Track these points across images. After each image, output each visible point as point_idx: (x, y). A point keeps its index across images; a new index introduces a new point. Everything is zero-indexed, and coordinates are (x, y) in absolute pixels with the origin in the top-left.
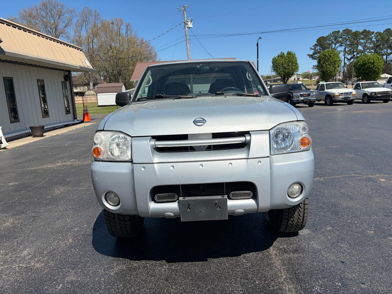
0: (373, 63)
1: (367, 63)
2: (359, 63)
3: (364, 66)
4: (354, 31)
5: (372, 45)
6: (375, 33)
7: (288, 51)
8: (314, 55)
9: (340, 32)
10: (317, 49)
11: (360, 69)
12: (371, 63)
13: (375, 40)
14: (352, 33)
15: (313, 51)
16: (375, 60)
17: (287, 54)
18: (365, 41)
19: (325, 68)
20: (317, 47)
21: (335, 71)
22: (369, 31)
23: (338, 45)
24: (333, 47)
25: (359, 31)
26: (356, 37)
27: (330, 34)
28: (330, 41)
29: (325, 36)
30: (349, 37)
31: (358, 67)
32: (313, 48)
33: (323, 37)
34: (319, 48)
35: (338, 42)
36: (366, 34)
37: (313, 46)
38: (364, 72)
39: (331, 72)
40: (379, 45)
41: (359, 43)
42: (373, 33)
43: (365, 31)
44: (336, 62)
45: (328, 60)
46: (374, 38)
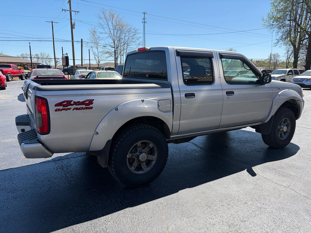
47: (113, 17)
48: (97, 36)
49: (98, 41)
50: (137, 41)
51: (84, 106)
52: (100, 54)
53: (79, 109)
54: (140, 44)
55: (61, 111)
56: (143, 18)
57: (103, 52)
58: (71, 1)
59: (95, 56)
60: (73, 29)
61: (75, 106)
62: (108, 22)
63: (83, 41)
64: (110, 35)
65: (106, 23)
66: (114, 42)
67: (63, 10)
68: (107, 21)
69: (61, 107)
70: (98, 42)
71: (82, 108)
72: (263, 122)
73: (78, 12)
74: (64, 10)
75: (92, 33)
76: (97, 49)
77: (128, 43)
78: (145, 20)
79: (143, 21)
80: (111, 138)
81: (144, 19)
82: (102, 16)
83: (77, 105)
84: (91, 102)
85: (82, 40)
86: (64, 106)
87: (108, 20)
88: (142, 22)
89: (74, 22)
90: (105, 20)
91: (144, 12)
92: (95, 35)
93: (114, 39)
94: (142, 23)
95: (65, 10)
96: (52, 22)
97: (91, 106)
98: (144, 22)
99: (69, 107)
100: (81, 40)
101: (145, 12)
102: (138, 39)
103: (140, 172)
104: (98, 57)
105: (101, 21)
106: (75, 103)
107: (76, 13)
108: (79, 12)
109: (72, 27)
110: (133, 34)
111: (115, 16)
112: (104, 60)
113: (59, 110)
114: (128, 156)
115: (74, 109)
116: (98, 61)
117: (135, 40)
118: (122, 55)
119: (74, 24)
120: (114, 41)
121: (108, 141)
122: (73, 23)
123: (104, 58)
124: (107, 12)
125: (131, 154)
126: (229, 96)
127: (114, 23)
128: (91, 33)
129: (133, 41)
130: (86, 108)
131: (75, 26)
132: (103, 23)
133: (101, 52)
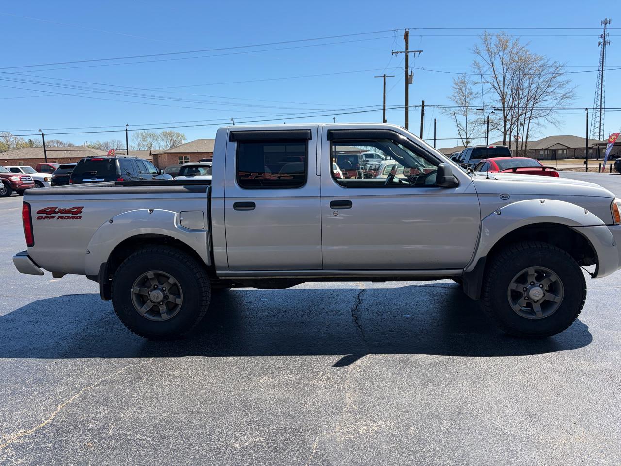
47: (505, 47)
48: (467, 90)
49: (468, 100)
50: (558, 91)
51: (70, 215)
52: (470, 127)
53: (65, 218)
54: (566, 97)
55: (44, 219)
56: (603, 33)
57: (477, 122)
58: (409, 35)
59: (461, 132)
60: (409, 85)
61: (60, 215)
62: (493, 59)
63: (425, 104)
64: (496, 85)
65: (489, 61)
66: (503, 99)
67: (393, 53)
68: (491, 57)
69: (44, 215)
70: (468, 102)
71: (69, 218)
72: (463, 269)
73: (420, 52)
74: (395, 53)
75: (459, 86)
76: (465, 117)
77: (536, 97)
78: (608, 39)
79: (601, 40)
80: (105, 260)
81: (604, 36)
82: (482, 48)
83: (63, 213)
84: (79, 210)
85: (423, 102)
86: (47, 213)
87: (493, 55)
88: (597, 44)
89: (412, 72)
90: (487, 57)
91: (604, 20)
92: (464, 88)
93: (503, 92)
94: (599, 45)
95: (397, 53)
96: (384, 76)
97: (79, 215)
98: (605, 43)
99: (53, 215)
100: (421, 104)
101: (608, 20)
102: (560, 87)
103: (156, 319)
104: (466, 133)
105: (479, 59)
106: (61, 211)
107: (417, 54)
108: (422, 51)
109: (408, 80)
110: (550, 76)
111: (510, 44)
112: (480, 137)
113: (42, 218)
114: (132, 290)
115: (59, 218)
116: (465, 141)
117: (554, 88)
118: (521, 124)
119: (411, 75)
120: (503, 96)
121: (103, 264)
122: (409, 73)
123: (480, 133)
124: (494, 39)
125: (138, 289)
126: (336, 210)
127: (507, 59)
128: (456, 87)
129: (550, 91)
130: (73, 218)
131: (413, 79)
132: (482, 63)
133: (472, 123)
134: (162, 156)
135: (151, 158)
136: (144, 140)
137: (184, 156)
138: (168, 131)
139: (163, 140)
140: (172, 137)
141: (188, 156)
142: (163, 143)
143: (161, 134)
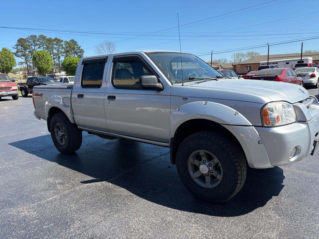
0: (77, 64)
1: (72, 63)
2: (66, 63)
3: (71, 65)
4: (48, 37)
5: (63, 50)
6: (64, 41)
7: (3, 47)
8: (17, 53)
9: (37, 36)
10: (19, 48)
11: (68, 67)
12: (75, 63)
13: (65, 46)
14: (47, 39)
15: (16, 49)
16: (77, 61)
17: (2, 50)
18: (58, 46)
19: (41, 65)
20: (19, 47)
21: (49, 68)
22: (59, 40)
23: (37, 47)
24: (33, 48)
25: (52, 38)
26: (50, 42)
27: (28, 37)
28: (30, 43)
29: (24, 38)
30: (44, 42)
31: (66, 66)
32: (15, 47)
33: (22, 39)
34: (21, 47)
35: (36, 45)
36: (58, 41)
37: (15, 46)
38: (71, 70)
39: (47, 68)
40: (69, 51)
41: (54, 47)
42: (62, 41)
43: (56, 39)
44: (49, 60)
45: (42, 59)
46: (64, 45)
84: (42, 95)
106: (38, 95)
114: (55, 130)
115: (38, 98)
126: (110, 101)
130: (41, 98)
134: (237, 66)
135: (232, 67)
136: (238, 57)
137: (248, 66)
138: (251, 52)
139: (247, 57)
140: (252, 55)
141: (251, 66)
142: (247, 59)
143: (247, 54)
